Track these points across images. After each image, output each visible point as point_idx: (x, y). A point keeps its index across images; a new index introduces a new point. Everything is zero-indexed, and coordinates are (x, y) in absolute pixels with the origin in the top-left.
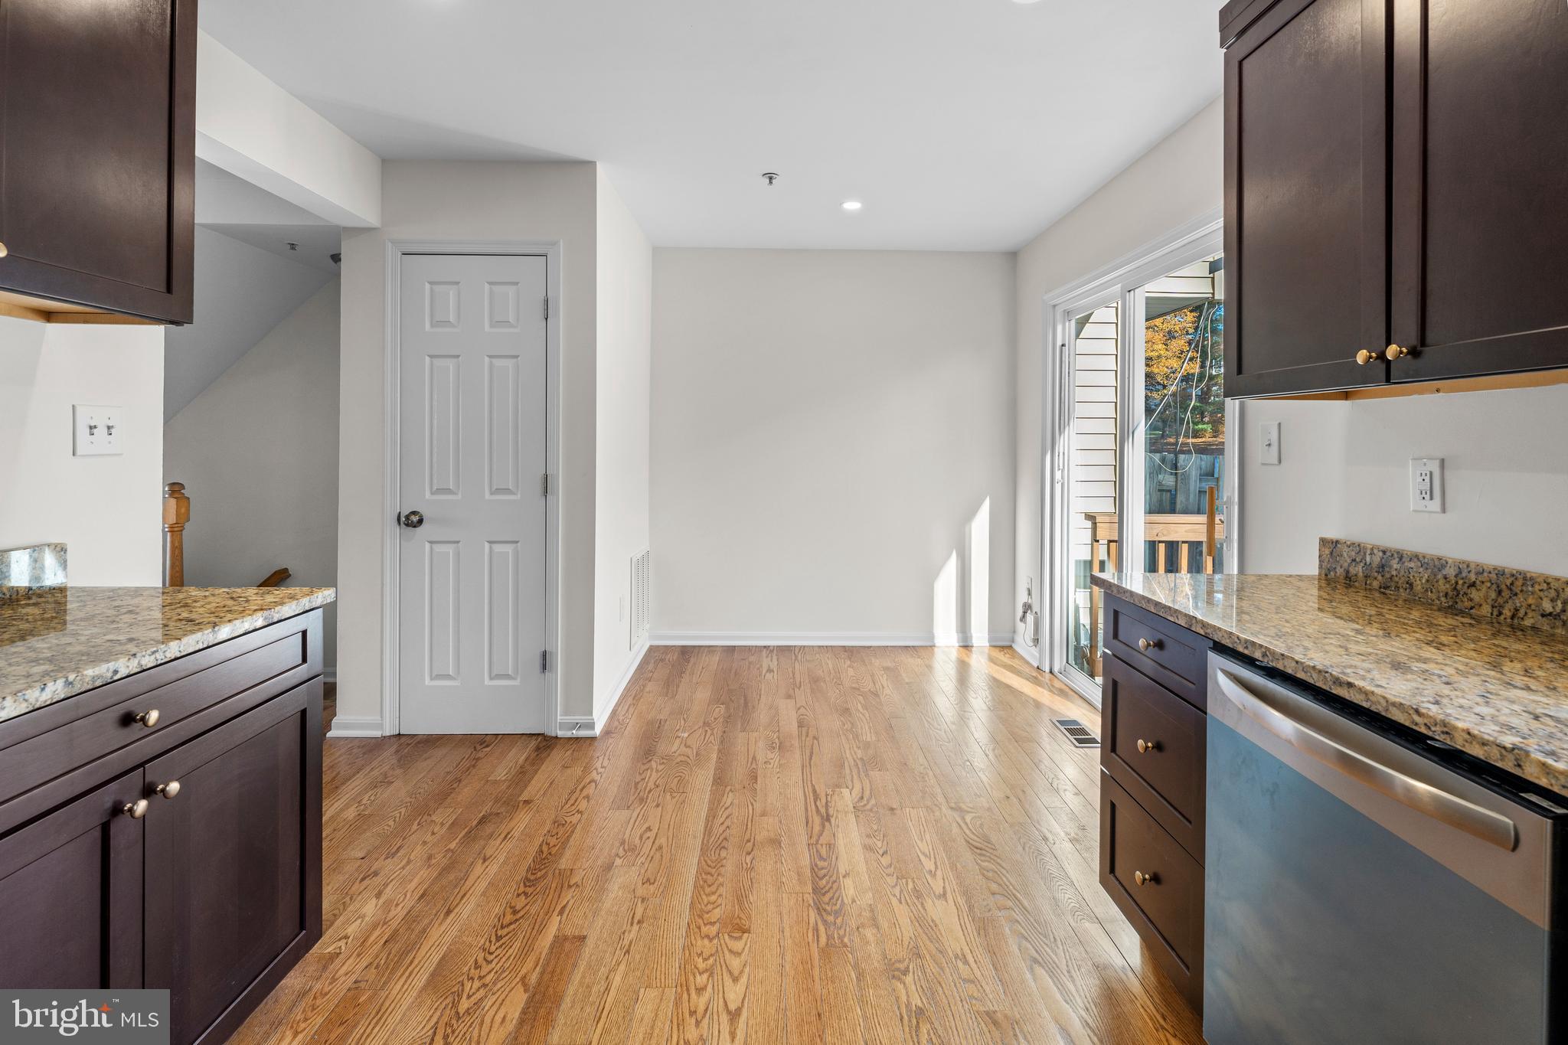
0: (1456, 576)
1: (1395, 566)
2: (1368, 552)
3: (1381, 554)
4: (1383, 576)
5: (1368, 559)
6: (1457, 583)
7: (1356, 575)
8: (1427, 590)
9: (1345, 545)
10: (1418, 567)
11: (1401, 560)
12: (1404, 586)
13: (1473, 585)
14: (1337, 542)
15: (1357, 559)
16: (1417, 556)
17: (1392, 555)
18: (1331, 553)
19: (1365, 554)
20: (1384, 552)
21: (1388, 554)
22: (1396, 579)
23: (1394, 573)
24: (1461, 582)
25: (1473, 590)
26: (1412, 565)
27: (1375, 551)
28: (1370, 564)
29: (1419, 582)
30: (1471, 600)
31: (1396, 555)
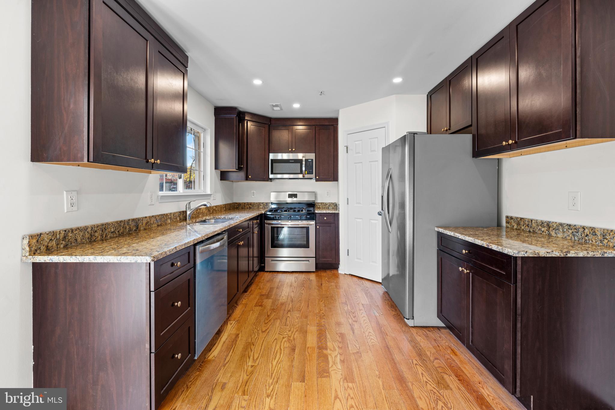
0: (91, 230)
1: (70, 235)
2: (58, 233)
3: (64, 232)
4: (65, 241)
5: (58, 237)
6: (91, 233)
7: (52, 246)
8: (82, 240)
9: (46, 234)
10: (79, 232)
11: (72, 231)
12: (74, 242)
13: (96, 231)
14: (41, 234)
15: (53, 239)
16: (78, 228)
17: (69, 231)
18: (37, 241)
19: (56, 235)
20: (65, 231)
21: (67, 231)
22: (71, 240)
23: (70, 238)
24: (92, 232)
25: (96, 233)
26: (77, 232)
27: (61, 232)
28: (59, 238)
29: (79, 238)
30: (95, 237)
31: (70, 230)
